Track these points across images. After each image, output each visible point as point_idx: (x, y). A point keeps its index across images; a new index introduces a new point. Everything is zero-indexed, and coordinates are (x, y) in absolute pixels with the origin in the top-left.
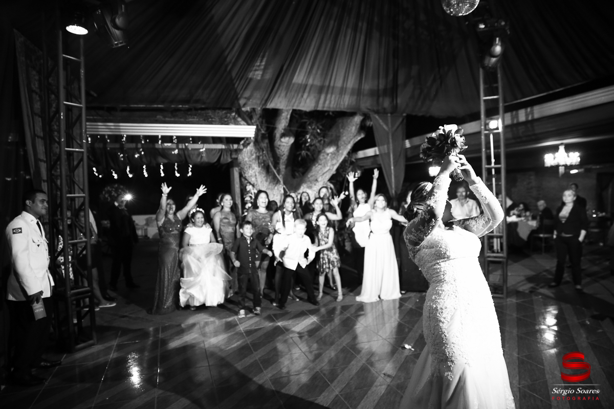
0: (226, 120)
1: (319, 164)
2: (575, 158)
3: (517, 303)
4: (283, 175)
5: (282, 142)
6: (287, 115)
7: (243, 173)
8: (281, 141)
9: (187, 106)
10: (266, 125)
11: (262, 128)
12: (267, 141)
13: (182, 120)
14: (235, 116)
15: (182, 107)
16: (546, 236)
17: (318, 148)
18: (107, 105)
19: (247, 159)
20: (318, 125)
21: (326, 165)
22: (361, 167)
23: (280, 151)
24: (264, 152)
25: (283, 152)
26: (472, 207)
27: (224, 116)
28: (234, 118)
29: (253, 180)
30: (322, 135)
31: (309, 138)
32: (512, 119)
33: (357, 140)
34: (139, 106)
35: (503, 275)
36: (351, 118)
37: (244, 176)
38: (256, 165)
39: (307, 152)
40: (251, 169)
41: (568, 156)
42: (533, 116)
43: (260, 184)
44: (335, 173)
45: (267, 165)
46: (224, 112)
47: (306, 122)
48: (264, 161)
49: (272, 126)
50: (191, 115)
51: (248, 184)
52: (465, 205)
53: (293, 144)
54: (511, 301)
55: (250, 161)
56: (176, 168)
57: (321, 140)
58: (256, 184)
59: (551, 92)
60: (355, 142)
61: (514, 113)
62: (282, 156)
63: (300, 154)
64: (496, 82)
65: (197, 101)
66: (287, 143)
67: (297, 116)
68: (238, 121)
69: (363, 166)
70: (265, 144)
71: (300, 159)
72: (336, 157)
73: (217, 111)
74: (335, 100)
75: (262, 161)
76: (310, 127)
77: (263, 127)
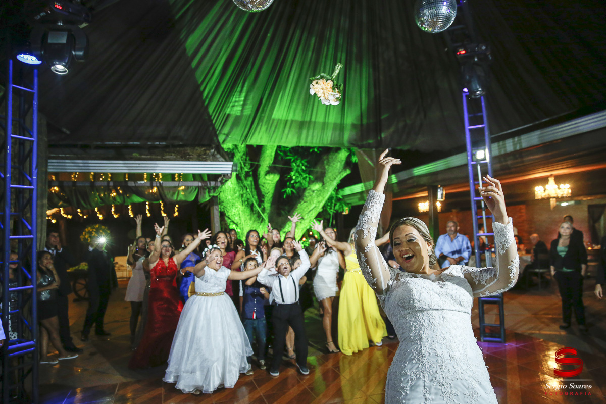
0: (204, 156)
1: (305, 202)
2: (565, 189)
3: (516, 347)
4: (268, 214)
5: (267, 180)
6: (272, 152)
7: (226, 212)
8: (265, 179)
9: (164, 143)
10: (250, 162)
11: (245, 166)
12: (251, 179)
13: (159, 157)
14: (214, 152)
15: (159, 144)
16: (541, 271)
17: (303, 185)
18: (80, 143)
19: (229, 197)
20: (303, 162)
21: (312, 202)
22: (348, 204)
23: (264, 188)
24: (248, 190)
25: (268, 189)
26: (462, 242)
27: (203, 153)
28: (213, 155)
29: (236, 219)
30: (307, 172)
31: (294, 175)
32: (500, 149)
33: (343, 177)
34: (114, 143)
35: (500, 314)
36: (336, 154)
37: (227, 215)
38: (239, 203)
39: (292, 189)
40: (234, 208)
41: (559, 188)
42: (521, 146)
43: (244, 224)
44: (321, 210)
45: (251, 203)
46: (203, 149)
47: (291, 159)
48: (248, 199)
49: (256, 163)
50: (169, 152)
51: (232, 223)
52: (455, 241)
53: (278, 182)
54: (510, 346)
55: (233, 199)
56: (162, 208)
57: (306, 177)
58: (239, 223)
59: (537, 122)
60: (341, 179)
61: (501, 143)
62: (267, 194)
63: (285, 192)
64: (481, 111)
65: (175, 138)
66: (272, 181)
67: (282, 153)
68: (217, 158)
69: (350, 203)
70: (249, 182)
71: (285, 196)
72: (322, 194)
73: (197, 148)
74: (317, 135)
75: (246, 200)
76: (295, 164)
77: (247, 165)
